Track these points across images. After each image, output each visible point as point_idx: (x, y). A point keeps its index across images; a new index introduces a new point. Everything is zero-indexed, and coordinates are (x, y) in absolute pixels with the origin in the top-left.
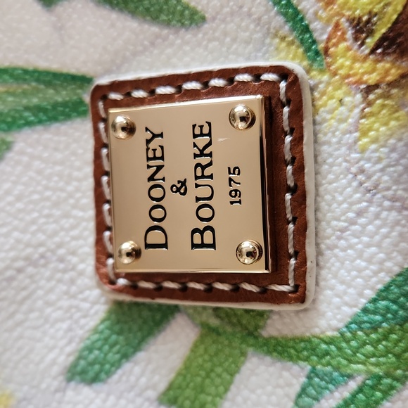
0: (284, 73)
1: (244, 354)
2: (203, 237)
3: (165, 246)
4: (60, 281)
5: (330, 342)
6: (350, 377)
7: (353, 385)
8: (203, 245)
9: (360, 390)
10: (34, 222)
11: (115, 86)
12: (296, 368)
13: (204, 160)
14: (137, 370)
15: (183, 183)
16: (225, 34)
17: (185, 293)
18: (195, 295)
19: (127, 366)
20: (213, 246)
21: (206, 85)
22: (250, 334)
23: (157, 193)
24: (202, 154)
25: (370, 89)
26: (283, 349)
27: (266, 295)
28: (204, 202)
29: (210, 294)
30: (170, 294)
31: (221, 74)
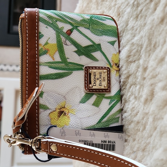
0: (108, 68)
1: (102, 99)
2: (100, 85)
3: (96, 85)
4: (79, 90)
5: (113, 96)
6: (115, 100)
7: (115, 101)
8: (100, 86)
9: (116, 101)
10: (75, 83)
11: (88, 67)
12: (109, 100)
13: (101, 76)
14: (89, 101)
15: (98, 79)
16: (101, 63)
17: (96, 92)
18: (97, 92)
19: (88, 101)
20: (101, 86)
21: (99, 68)
22: (103, 97)
23: (95, 79)
24: (100, 75)
25: (117, 71)
26: (107, 98)
27: (106, 92)
28: (100, 81)
29: (99, 92)
30: (94, 92)
31: (101, 67)
